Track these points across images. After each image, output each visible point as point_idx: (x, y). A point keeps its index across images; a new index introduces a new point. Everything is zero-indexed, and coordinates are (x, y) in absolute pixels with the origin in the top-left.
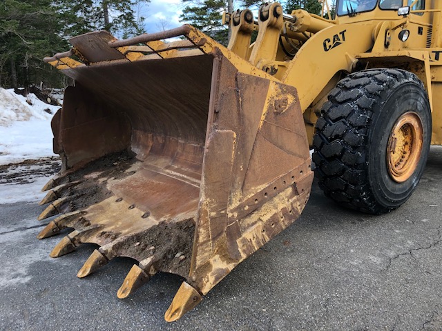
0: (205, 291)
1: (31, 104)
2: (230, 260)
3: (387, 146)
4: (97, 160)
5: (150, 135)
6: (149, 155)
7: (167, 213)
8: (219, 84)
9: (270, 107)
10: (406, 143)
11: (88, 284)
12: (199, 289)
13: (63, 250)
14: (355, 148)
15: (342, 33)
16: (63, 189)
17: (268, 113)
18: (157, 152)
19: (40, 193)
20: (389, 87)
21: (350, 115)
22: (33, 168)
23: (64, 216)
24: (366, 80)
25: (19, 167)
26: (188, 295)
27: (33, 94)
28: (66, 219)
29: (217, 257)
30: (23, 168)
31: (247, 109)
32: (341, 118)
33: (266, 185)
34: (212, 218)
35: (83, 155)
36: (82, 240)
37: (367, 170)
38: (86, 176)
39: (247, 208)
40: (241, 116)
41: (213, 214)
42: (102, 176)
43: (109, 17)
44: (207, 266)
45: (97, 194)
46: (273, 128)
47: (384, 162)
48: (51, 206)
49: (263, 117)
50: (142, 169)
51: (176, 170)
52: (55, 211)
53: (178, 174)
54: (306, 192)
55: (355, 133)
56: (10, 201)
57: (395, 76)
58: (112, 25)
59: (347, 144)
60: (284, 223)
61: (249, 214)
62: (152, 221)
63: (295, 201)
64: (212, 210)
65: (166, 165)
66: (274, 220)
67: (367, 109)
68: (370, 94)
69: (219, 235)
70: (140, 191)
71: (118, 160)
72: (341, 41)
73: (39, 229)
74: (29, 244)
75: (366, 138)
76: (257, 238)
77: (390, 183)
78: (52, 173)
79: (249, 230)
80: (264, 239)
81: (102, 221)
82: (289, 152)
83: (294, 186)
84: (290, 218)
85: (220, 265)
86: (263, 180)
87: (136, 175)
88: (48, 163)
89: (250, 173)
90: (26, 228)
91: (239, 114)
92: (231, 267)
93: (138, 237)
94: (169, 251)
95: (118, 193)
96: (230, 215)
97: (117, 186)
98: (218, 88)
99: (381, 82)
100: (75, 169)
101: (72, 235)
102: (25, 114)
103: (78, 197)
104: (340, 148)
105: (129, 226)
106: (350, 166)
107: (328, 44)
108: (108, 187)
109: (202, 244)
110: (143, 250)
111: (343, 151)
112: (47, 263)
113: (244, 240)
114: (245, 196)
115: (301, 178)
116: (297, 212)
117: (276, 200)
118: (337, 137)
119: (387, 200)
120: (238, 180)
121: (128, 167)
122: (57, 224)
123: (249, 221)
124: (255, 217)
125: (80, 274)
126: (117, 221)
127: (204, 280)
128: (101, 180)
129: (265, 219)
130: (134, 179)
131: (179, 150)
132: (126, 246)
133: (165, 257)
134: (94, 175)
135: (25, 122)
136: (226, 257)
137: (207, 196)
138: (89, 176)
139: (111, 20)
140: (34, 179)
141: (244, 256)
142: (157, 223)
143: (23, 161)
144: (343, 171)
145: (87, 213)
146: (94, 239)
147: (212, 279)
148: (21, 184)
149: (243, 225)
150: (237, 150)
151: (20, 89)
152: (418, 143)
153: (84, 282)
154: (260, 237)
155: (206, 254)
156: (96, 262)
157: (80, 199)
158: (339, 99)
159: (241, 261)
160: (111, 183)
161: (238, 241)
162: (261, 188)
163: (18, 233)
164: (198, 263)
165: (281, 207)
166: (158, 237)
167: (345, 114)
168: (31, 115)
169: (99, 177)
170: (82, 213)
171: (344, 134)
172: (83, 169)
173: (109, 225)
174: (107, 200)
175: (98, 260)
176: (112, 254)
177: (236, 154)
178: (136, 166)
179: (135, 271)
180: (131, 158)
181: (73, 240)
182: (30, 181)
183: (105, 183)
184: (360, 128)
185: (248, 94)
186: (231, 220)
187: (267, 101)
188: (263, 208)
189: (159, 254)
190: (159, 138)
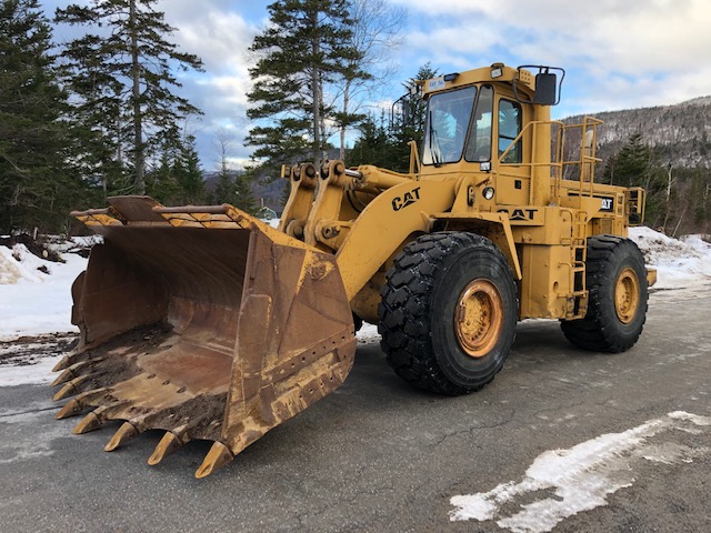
0: (237, 450)
1: (19, 260)
2: (263, 423)
3: (454, 315)
4: (124, 334)
5: (192, 303)
6: (189, 327)
7: (205, 387)
8: (254, 255)
9: (307, 274)
10: (485, 314)
11: (117, 456)
12: (230, 448)
13: (87, 427)
14: (417, 317)
15: (416, 191)
16: (82, 367)
17: (305, 279)
18: (199, 323)
19: (50, 374)
20: (452, 251)
21: (411, 281)
22: (31, 346)
23: (87, 393)
24: (431, 244)
25: (13, 346)
26: (219, 453)
27: (23, 245)
28: (90, 397)
29: (250, 418)
30: (19, 347)
31: (282, 276)
32: (403, 284)
33: (304, 350)
34: (245, 379)
35: (108, 327)
36: (110, 416)
37: (431, 342)
38: (110, 352)
39: (283, 371)
40: (276, 282)
41: (247, 375)
42: (131, 351)
43: (143, 134)
44: (239, 427)
45: (125, 371)
46: (311, 294)
47: (452, 333)
48: (69, 385)
49: (300, 284)
50: (180, 342)
51: (219, 343)
52: (72, 392)
53: (222, 347)
54: (349, 359)
55: (416, 301)
56: (12, 383)
57: (460, 240)
58: (146, 145)
59: (408, 313)
60: (323, 390)
61: (285, 378)
62: (189, 395)
63: (336, 368)
64: (246, 371)
65: (208, 338)
66: (312, 386)
67: (428, 276)
68: (433, 260)
69: (253, 395)
70: (177, 367)
71: (151, 334)
72: (415, 199)
73: (55, 411)
74: (46, 423)
75: (428, 306)
76: (294, 403)
77: (463, 358)
78: (60, 352)
79: (285, 395)
80: (301, 406)
81: (132, 397)
82: (329, 318)
83: (335, 351)
84: (331, 385)
85: (253, 428)
86: (301, 344)
87: (172, 349)
88: (52, 341)
89: (286, 337)
90: (38, 410)
91: (274, 280)
92: (265, 430)
93: (173, 411)
94: (204, 420)
95: (151, 369)
96: (264, 378)
97: (150, 363)
98: (253, 257)
99: (444, 247)
100: (95, 344)
101: (97, 411)
102: (10, 275)
103: (102, 375)
104: (401, 318)
105: (163, 400)
106: (413, 337)
107: (398, 203)
108: (139, 364)
109: (234, 404)
110: (177, 421)
111: (405, 320)
112: (71, 439)
113: (280, 404)
114: (280, 360)
115: (343, 344)
116: (339, 380)
117: (315, 365)
118: (399, 304)
119: (459, 377)
120: (274, 343)
121: (162, 341)
122: (78, 402)
123: (284, 385)
124: (291, 381)
125: (108, 447)
126: (149, 396)
127: (236, 440)
128: (130, 356)
129: (303, 384)
130: (170, 353)
131: (225, 320)
132: (159, 419)
133: (199, 424)
134: (121, 351)
135: (10, 285)
136: (259, 420)
137: (241, 356)
138: (115, 352)
139: (144, 138)
140: (36, 360)
141: (279, 421)
142: (194, 397)
143: (17, 338)
144: (407, 342)
145: (113, 390)
146: (123, 415)
147: (244, 440)
148: (21, 365)
149: (279, 389)
150: (272, 314)
151: (4, 237)
152: (498, 313)
153: (112, 454)
154: (297, 403)
155: (239, 414)
156: (126, 434)
157: (104, 377)
158: (403, 264)
159: (275, 425)
160: (142, 359)
161: (273, 404)
162: (298, 352)
163: (30, 414)
164: (231, 422)
165: (320, 373)
166: (194, 409)
167: (407, 281)
168: (20, 276)
169: (127, 353)
170: (108, 390)
171: (405, 302)
172: (106, 344)
173: (139, 401)
174: (137, 377)
175: (129, 431)
176: (143, 427)
177: (272, 318)
178: (172, 340)
179: (169, 438)
180: (167, 331)
181: (99, 416)
182: (32, 362)
183: (134, 359)
184: (420, 295)
185: (283, 262)
186: (265, 383)
187: (303, 269)
188: (300, 374)
189: (194, 422)
190: (203, 306)
